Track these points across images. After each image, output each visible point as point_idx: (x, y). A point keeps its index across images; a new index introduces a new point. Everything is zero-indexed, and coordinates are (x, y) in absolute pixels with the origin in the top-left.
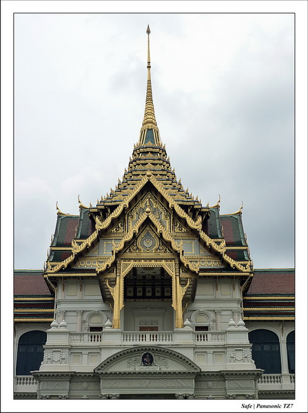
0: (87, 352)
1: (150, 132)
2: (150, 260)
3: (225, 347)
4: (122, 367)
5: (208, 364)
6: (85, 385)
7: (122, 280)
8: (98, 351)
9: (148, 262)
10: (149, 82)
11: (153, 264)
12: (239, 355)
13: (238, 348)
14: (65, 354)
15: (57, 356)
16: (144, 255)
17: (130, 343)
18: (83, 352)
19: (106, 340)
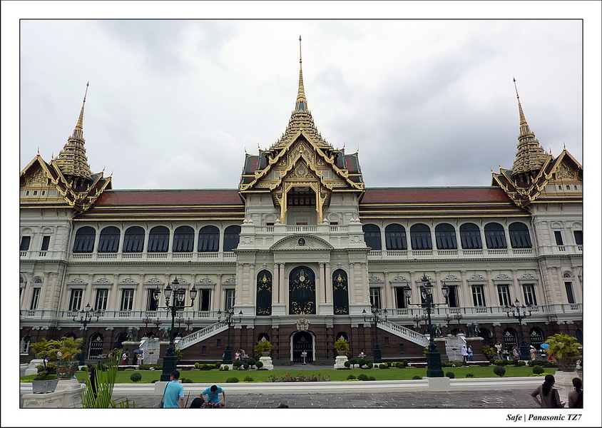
0: (265, 237)
1: (301, 104)
2: (303, 182)
3: (348, 234)
4: (286, 247)
5: (338, 245)
6: (265, 257)
7: (286, 195)
8: (272, 237)
9: (301, 184)
10: (301, 72)
11: (304, 184)
12: (356, 239)
13: (356, 235)
14: (252, 239)
15: (247, 240)
16: (299, 179)
17: (291, 232)
18: (263, 237)
19: (277, 230)
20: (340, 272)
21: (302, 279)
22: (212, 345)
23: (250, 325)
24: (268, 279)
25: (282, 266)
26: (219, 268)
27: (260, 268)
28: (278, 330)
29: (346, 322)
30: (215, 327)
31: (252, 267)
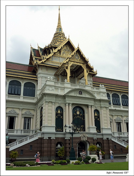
0: (60, 88)
2: (78, 63)
3: (100, 92)
4: (72, 94)
6: (60, 99)
8: (63, 89)
9: (77, 63)
10: (59, 14)
11: (78, 64)
12: (104, 95)
13: (104, 93)
14: (53, 88)
15: (51, 89)
16: (76, 61)
17: (74, 87)
18: (59, 88)
19: (66, 85)
20: (96, 111)
21: (78, 113)
22: (27, 149)
23: (53, 137)
24: (61, 112)
25: (71, 105)
26: (21, 105)
27: (57, 105)
28: (69, 140)
29: (101, 137)
30: (28, 138)
31: (54, 104)
